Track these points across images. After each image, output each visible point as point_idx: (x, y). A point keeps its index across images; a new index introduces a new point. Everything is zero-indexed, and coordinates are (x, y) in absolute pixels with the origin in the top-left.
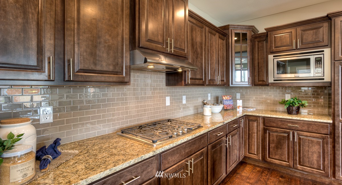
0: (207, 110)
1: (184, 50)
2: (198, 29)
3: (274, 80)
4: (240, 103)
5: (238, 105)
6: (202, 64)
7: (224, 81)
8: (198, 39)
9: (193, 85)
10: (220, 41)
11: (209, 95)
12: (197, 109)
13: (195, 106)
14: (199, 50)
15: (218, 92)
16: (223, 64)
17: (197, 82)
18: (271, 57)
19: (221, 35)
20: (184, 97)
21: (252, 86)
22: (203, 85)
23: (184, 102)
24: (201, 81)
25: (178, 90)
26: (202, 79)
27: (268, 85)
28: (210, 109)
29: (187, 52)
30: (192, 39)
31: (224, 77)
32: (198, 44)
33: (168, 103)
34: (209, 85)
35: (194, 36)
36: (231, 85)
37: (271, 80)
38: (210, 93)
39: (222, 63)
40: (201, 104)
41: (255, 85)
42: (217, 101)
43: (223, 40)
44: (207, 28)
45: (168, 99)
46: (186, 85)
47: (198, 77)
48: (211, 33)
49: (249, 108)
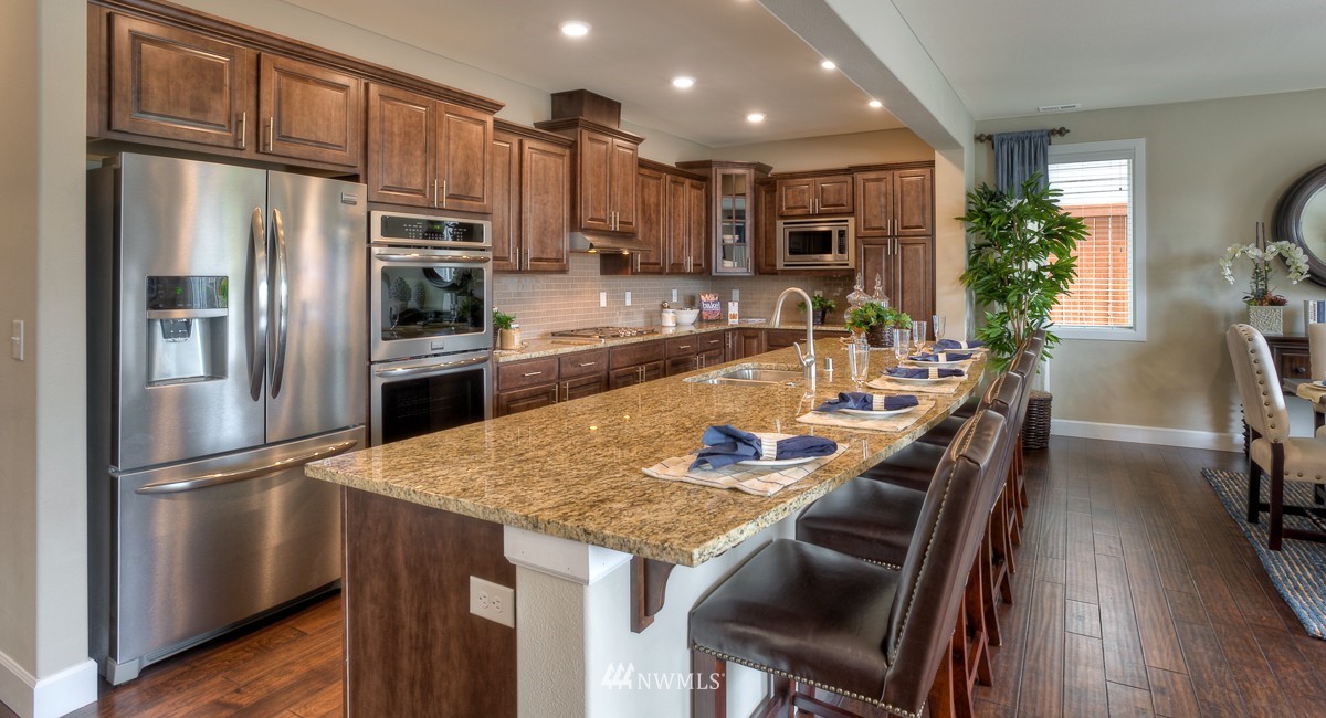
0: (669, 319)
1: (631, 224)
2: (652, 182)
3: (786, 265)
4: (733, 308)
5: (730, 312)
6: (658, 239)
7: (700, 265)
8: (653, 200)
9: (645, 273)
10: (694, 192)
11: (675, 292)
12: (651, 317)
13: (647, 312)
14: (654, 216)
15: (692, 287)
16: (699, 234)
17: (651, 268)
18: (780, 224)
19: (694, 182)
20: (628, 294)
21: (755, 274)
22: (660, 273)
23: (628, 303)
24: (657, 267)
25: (619, 281)
26: (659, 264)
27: (776, 274)
28: (672, 314)
29: (637, 225)
30: (643, 202)
31: (700, 257)
32: (653, 207)
33: (603, 303)
34: (671, 273)
35: (646, 197)
36: (714, 274)
37: (780, 265)
38: (676, 290)
39: (696, 232)
40: (658, 308)
41: (760, 274)
42: (691, 302)
43: (700, 189)
44: (668, 177)
45: (603, 296)
46: (634, 273)
47: (652, 260)
48: (675, 182)
49: (752, 318)
